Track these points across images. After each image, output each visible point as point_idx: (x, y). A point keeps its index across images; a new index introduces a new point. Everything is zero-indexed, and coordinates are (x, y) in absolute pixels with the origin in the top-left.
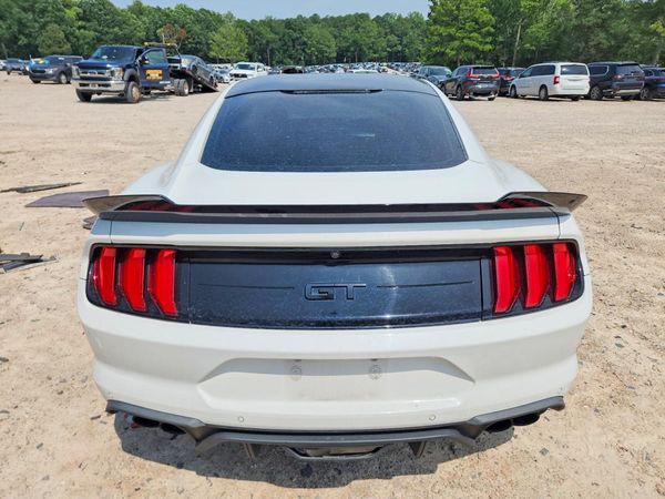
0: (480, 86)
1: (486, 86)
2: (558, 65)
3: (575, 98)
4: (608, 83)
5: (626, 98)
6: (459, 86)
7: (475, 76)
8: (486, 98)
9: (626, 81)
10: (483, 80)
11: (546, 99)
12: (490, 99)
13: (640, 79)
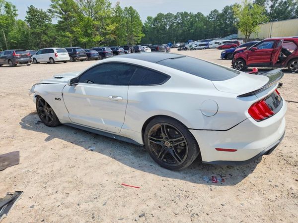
0: (22, 59)
1: (25, 59)
2: (54, 49)
3: (65, 62)
4: (75, 55)
5: (82, 60)
6: (9, 60)
7: (18, 55)
8: (26, 65)
9: (81, 54)
10: (22, 56)
11: (54, 63)
12: (28, 65)
13: (84, 53)
